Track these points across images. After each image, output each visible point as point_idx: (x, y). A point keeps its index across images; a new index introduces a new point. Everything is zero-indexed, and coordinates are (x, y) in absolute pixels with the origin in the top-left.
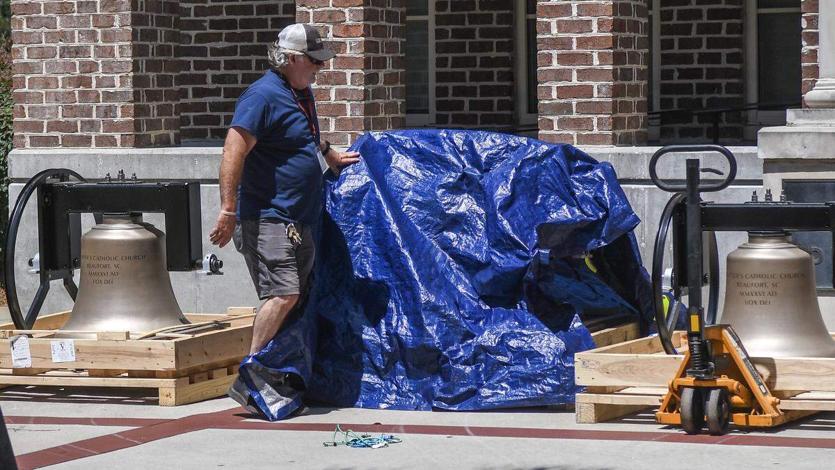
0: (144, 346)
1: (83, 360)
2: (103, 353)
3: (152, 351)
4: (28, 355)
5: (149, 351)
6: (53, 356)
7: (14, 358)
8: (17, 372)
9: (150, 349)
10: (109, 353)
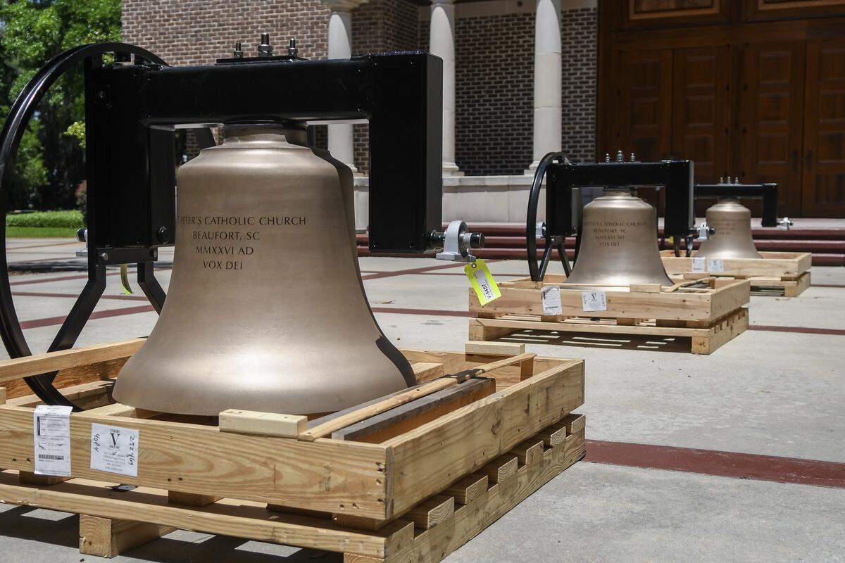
0: (678, 298)
1: (614, 310)
2: (635, 304)
3: (687, 303)
4: (559, 304)
5: (683, 303)
6: (584, 306)
7: (545, 306)
8: (545, 319)
9: (684, 301)
10: (641, 304)
